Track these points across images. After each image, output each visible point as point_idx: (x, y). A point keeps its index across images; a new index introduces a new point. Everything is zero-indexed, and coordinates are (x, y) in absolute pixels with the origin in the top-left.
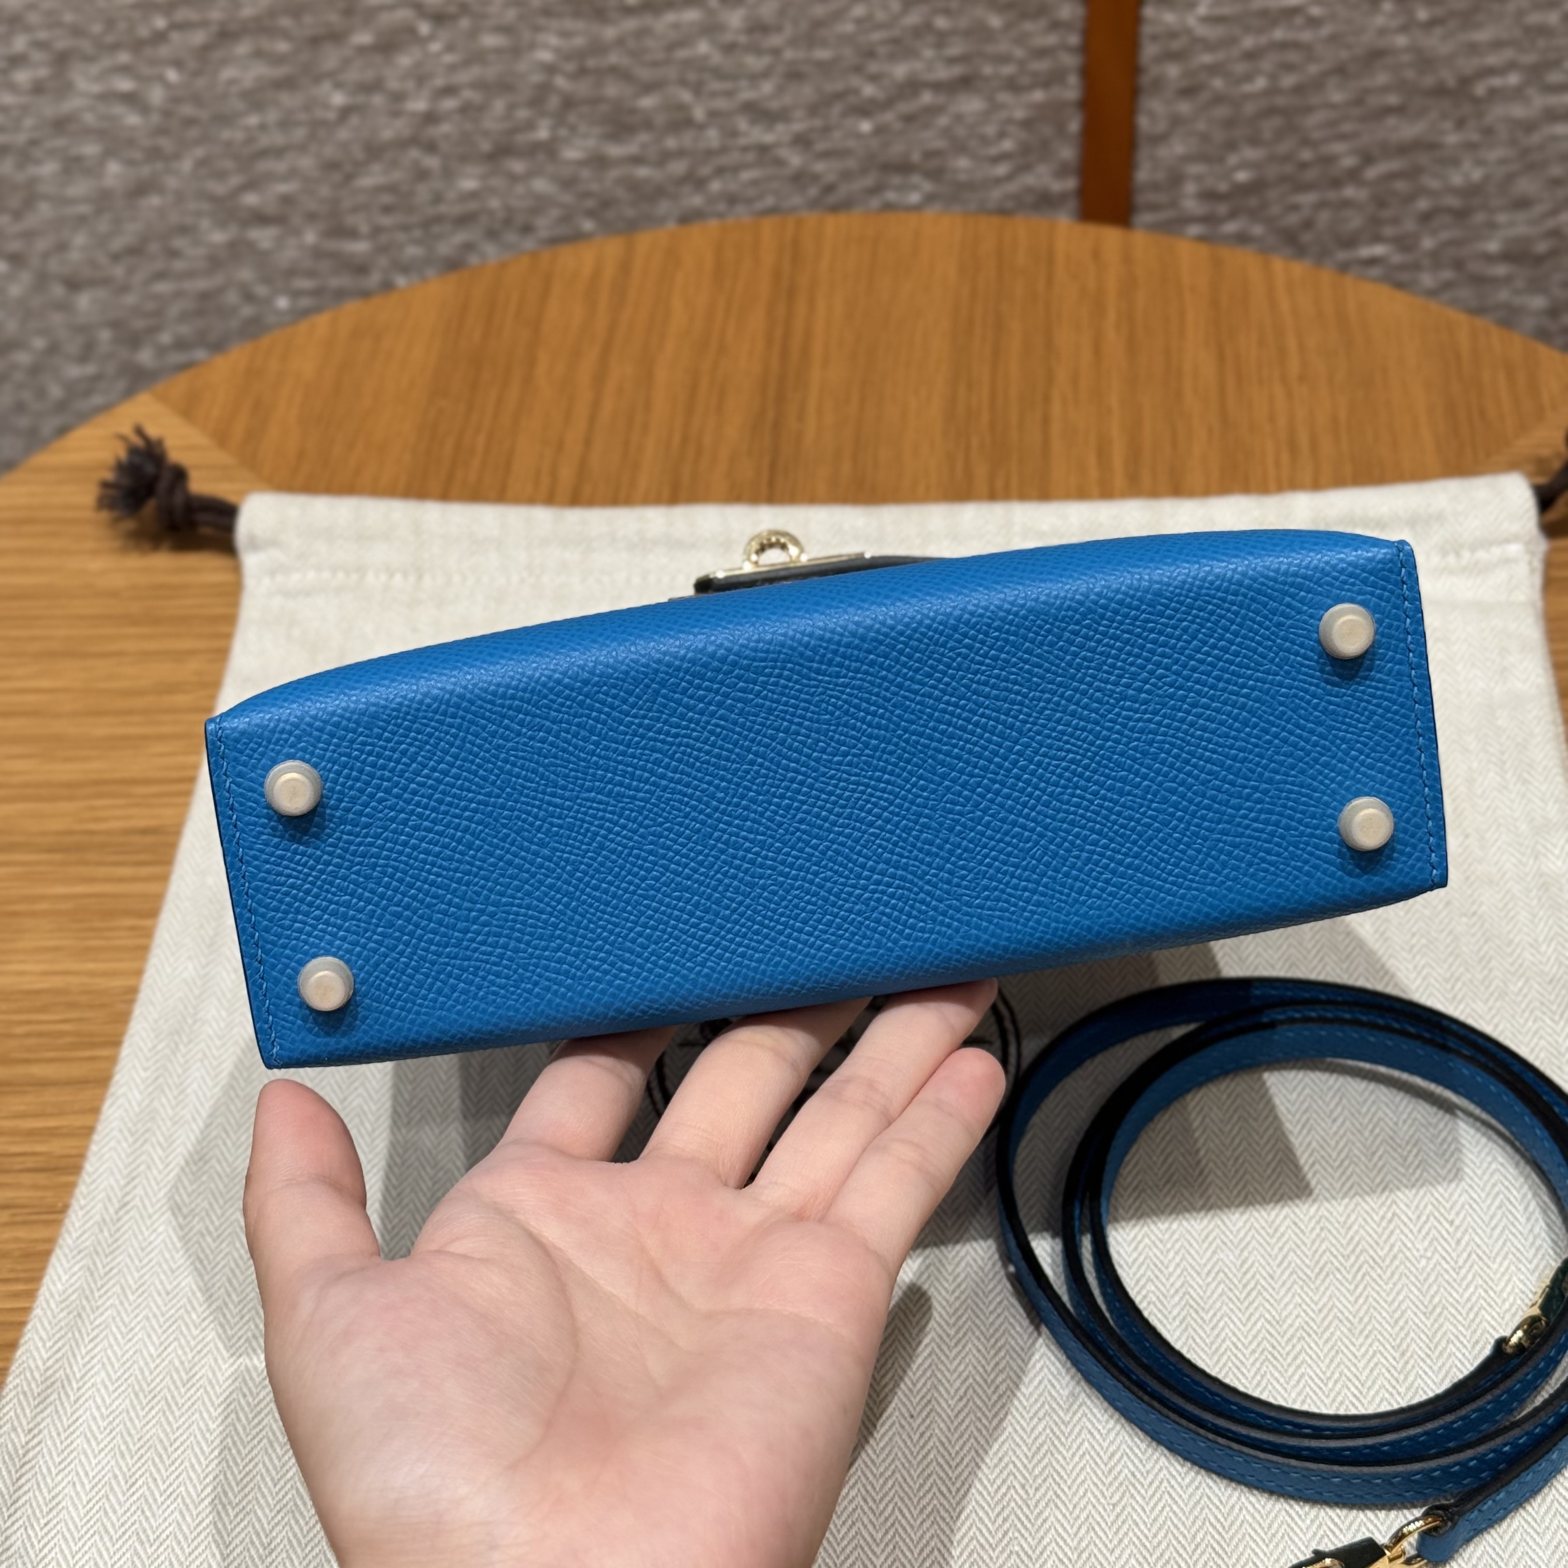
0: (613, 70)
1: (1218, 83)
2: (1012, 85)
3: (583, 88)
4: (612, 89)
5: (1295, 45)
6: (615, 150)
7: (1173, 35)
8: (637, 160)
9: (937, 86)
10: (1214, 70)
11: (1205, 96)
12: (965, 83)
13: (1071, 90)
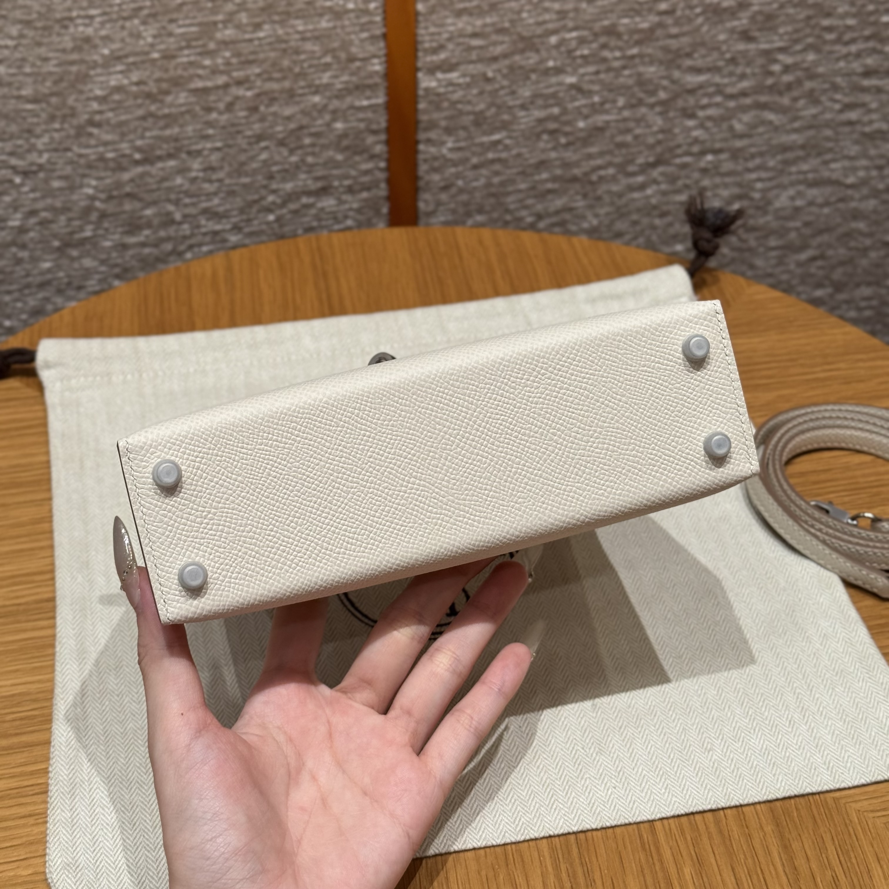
0: (129, 195)
1: (460, 183)
2: (350, 190)
3: (110, 208)
4: (128, 206)
5: (499, 160)
6: (132, 240)
7: (435, 158)
8: (143, 245)
9: (309, 193)
10: (458, 176)
11: (453, 190)
12: (324, 191)
13: (383, 191)
